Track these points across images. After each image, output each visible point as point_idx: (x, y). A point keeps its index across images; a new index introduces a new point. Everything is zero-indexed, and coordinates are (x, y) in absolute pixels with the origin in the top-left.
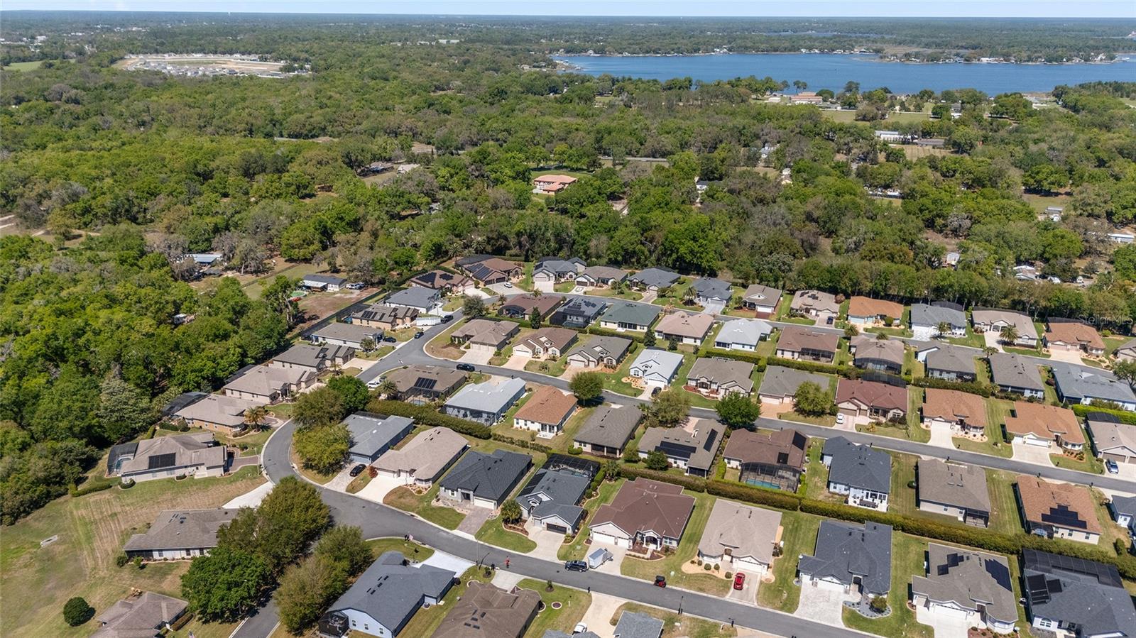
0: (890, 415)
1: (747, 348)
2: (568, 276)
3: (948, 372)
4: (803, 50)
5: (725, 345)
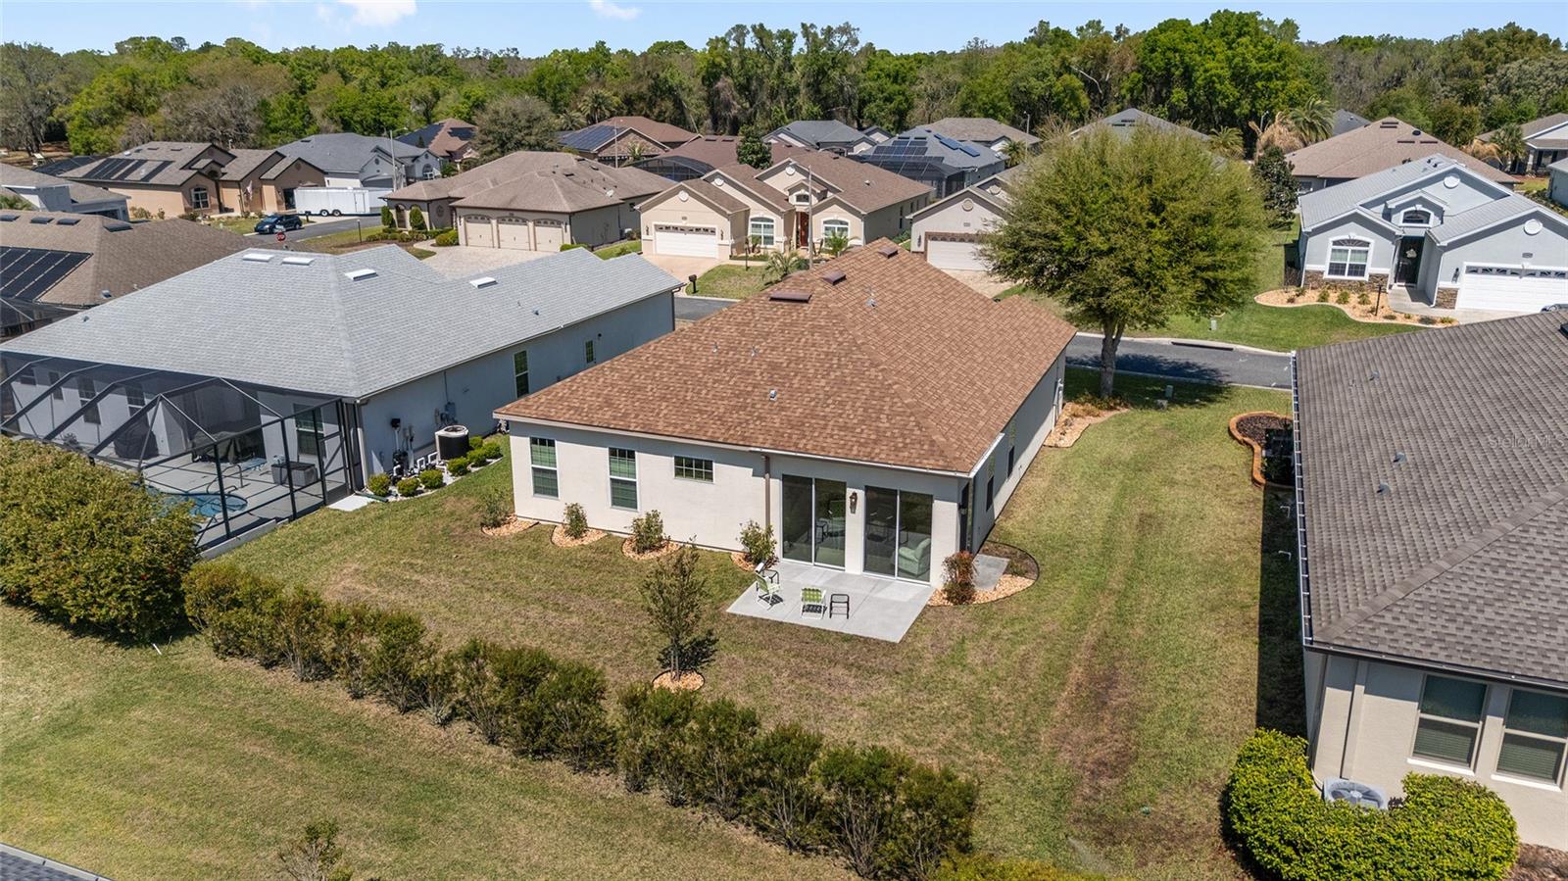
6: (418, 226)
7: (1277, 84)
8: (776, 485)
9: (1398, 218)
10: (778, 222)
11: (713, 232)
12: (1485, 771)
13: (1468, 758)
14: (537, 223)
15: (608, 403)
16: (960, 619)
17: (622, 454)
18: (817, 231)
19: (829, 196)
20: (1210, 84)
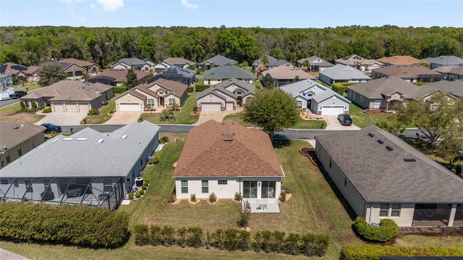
5: (344, 81)
6: (35, 107)
7: (250, 47)
8: (242, 183)
9: (307, 95)
10: (156, 100)
11: (138, 104)
12: (390, 217)
13: (387, 215)
14: (80, 104)
15: (199, 170)
16: (285, 205)
17: (205, 181)
18: (167, 102)
19: (168, 92)
20: (235, 48)
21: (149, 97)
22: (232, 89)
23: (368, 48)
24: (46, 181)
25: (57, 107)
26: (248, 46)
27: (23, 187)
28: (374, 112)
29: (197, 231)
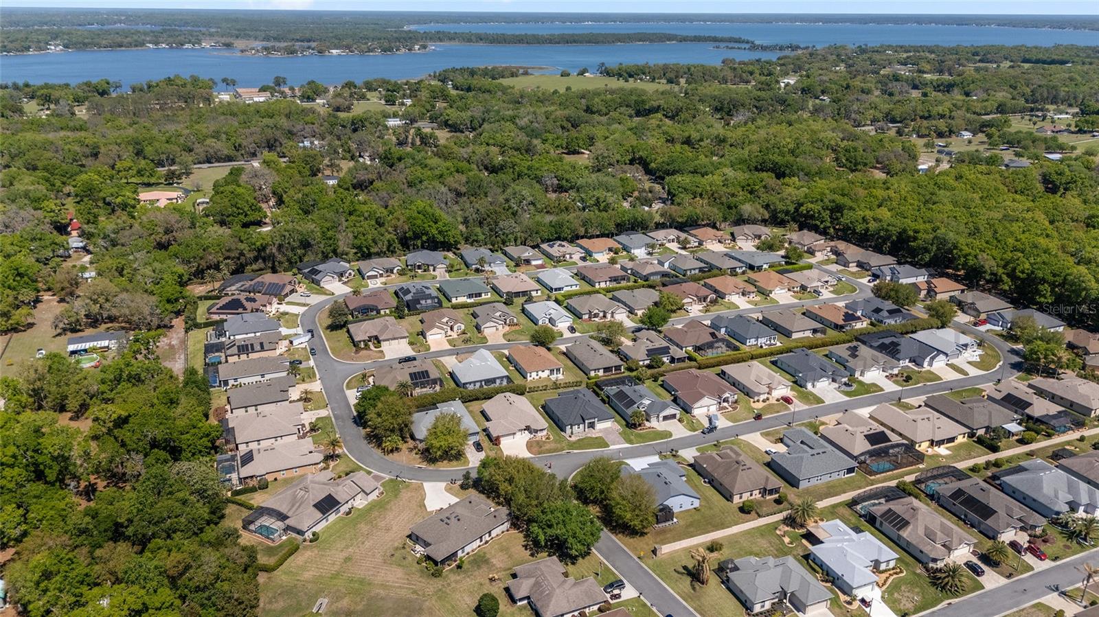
0: (709, 300)
1: (574, 288)
2: (347, 275)
3: (694, 269)
4: (151, 46)
5: (560, 289)
6: (366, 345)
18: (455, 328)
19: (456, 322)
20: (433, 235)
21: (445, 327)
22: (498, 314)
23: (568, 228)
24: (481, 381)
25: (385, 343)
26: (447, 231)
27: (472, 385)
28: (585, 320)
29: (547, 386)
